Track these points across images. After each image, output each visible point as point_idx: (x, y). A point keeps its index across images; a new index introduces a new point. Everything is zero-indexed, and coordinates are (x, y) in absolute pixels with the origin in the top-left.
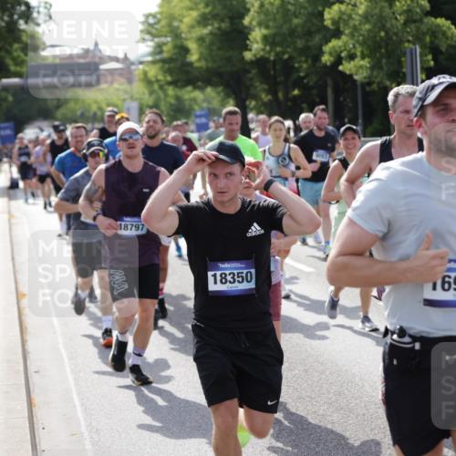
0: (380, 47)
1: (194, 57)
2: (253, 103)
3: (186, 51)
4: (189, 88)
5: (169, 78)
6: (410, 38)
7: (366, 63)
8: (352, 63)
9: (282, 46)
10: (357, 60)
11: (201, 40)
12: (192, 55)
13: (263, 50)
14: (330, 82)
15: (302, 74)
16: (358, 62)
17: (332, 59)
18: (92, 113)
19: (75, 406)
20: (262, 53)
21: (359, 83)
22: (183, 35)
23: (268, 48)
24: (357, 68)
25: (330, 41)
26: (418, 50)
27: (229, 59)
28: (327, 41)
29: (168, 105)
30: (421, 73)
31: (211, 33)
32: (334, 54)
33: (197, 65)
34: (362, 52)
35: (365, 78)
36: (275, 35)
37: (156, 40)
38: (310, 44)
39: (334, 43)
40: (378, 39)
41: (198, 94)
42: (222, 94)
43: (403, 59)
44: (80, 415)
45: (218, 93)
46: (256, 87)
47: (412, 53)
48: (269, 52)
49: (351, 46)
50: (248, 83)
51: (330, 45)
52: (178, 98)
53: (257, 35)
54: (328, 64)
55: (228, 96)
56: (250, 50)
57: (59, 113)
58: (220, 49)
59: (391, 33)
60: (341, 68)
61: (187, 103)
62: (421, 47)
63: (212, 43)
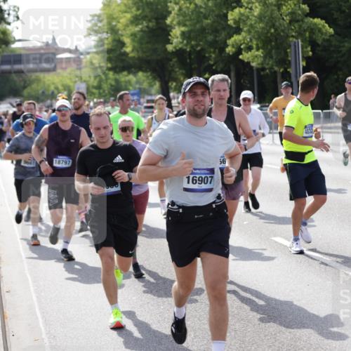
0: (271, 41)
1: (128, 49)
2: (174, 84)
3: (123, 44)
4: (125, 73)
5: (109, 65)
6: (294, 34)
7: (260, 53)
8: (249, 53)
9: (196, 41)
10: (253, 51)
11: (133, 35)
12: (127, 47)
13: (182, 43)
14: (232, 67)
15: (212, 63)
16: (254, 52)
17: (234, 50)
18: (50, 92)
19: (37, 318)
20: (180, 46)
21: (254, 68)
22: (120, 32)
23: (185, 42)
24: (253, 57)
25: (233, 36)
26: (300, 43)
27: (155, 51)
28: (230, 36)
29: (109, 86)
30: (303, 60)
31: (142, 30)
32: (236, 46)
33: (131, 55)
34: (257, 45)
35: (259, 64)
36: (190, 32)
37: (99, 35)
38: (217, 39)
39: (236, 38)
40: (269, 35)
41: (131, 78)
42: (150, 77)
43: (288, 50)
44: (41, 325)
45: (148, 77)
46: (176, 72)
47: (296, 46)
48: (186, 45)
49: (248, 40)
50: (170, 69)
51: (233, 39)
52: (117, 81)
53: (177, 32)
54: (231, 54)
55: (154, 78)
56: (172, 43)
57: (25, 92)
58: (147, 43)
59: (279, 30)
60: (241, 57)
61: (123, 84)
62: (302, 41)
63: (142, 38)
